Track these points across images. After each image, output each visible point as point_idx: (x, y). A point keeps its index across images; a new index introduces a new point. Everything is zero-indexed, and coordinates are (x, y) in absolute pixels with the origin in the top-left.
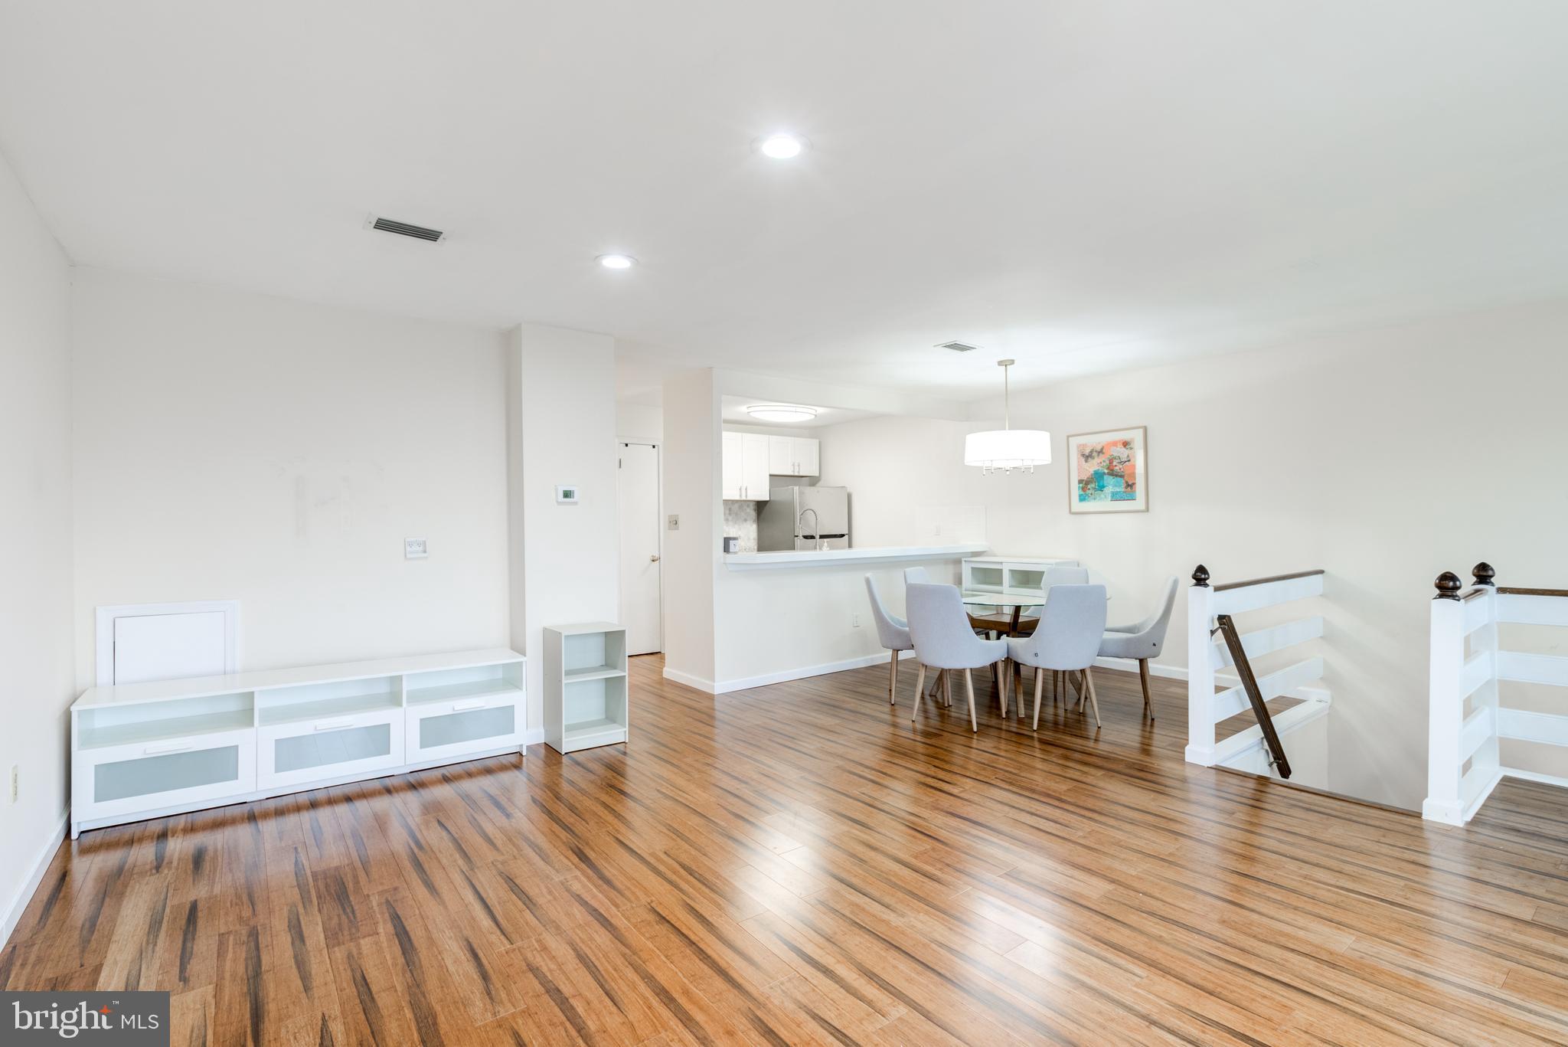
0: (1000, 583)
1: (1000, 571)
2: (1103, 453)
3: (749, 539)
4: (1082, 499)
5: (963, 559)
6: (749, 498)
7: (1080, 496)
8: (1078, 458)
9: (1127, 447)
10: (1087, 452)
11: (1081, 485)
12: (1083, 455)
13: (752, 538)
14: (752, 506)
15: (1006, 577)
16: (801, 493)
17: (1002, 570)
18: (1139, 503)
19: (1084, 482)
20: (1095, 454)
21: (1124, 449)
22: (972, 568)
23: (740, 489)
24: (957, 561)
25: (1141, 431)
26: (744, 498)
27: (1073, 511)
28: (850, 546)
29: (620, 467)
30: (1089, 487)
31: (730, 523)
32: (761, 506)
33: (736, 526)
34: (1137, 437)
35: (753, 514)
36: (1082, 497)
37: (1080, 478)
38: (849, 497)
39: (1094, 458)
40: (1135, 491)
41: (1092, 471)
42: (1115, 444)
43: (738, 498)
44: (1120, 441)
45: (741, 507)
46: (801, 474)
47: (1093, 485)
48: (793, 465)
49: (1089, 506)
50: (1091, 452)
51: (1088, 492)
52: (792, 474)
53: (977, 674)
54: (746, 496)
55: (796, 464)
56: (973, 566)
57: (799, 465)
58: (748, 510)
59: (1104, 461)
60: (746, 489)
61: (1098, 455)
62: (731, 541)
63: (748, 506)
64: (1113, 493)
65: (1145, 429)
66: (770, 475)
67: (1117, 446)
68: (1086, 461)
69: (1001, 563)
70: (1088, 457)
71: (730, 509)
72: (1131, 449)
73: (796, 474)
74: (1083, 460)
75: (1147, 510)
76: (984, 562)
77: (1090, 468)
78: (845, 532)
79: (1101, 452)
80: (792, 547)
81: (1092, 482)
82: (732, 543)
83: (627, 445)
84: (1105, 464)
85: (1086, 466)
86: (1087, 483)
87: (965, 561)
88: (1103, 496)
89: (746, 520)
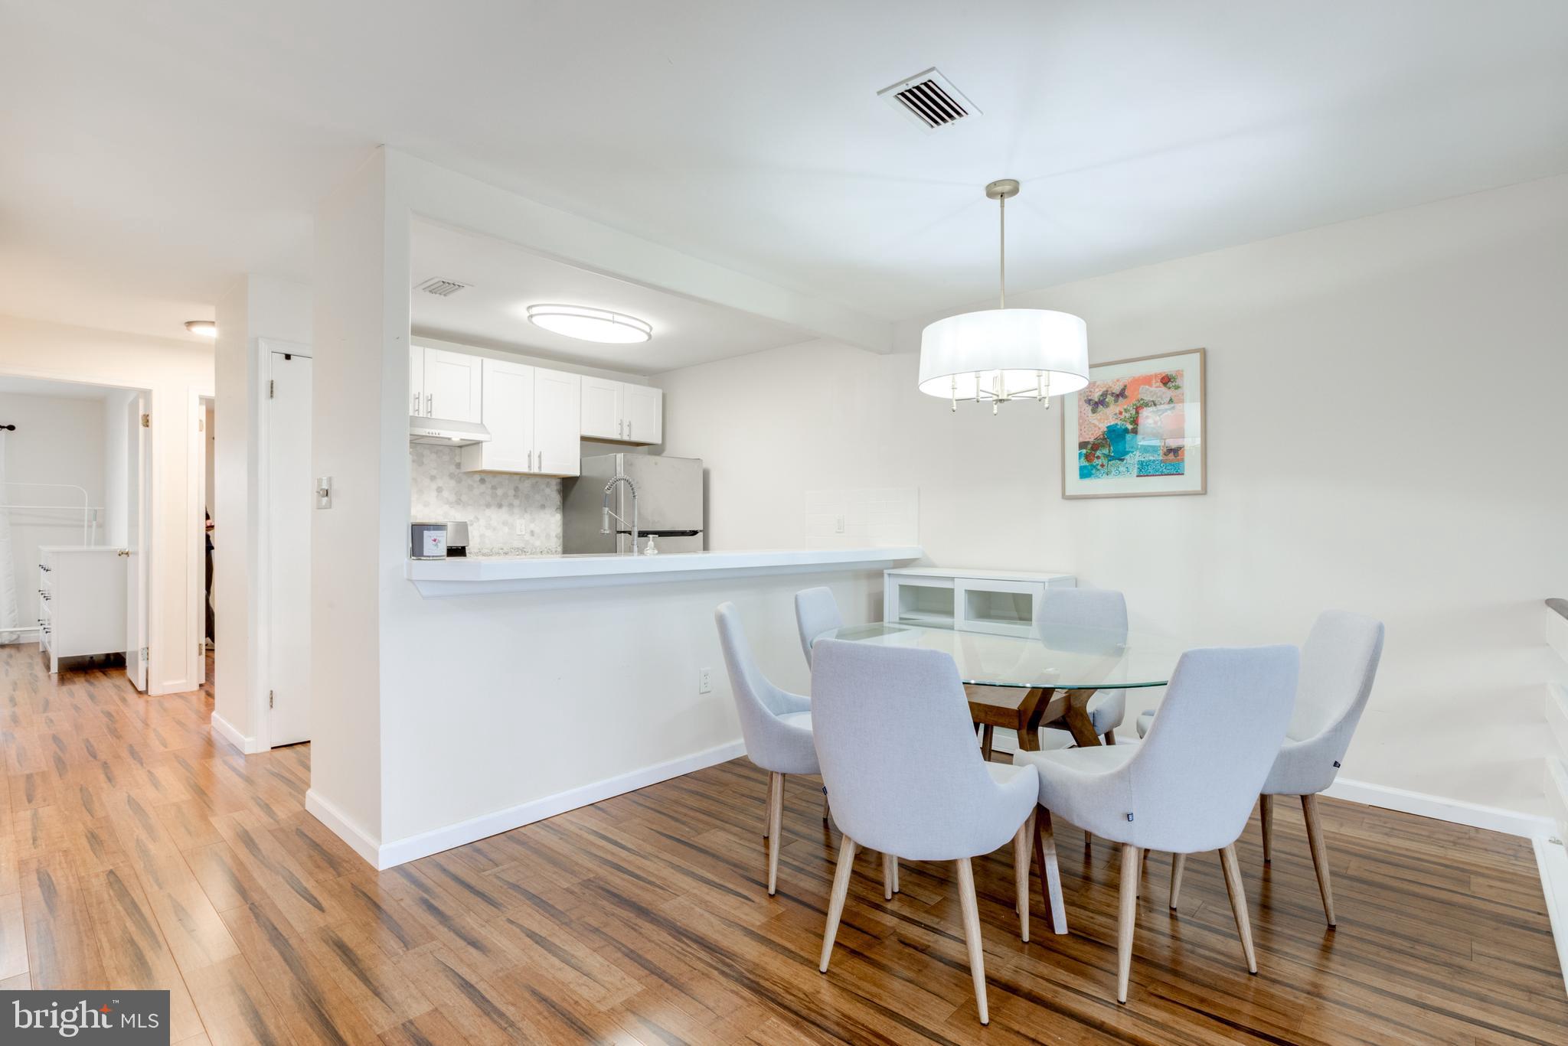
0: (950, 613)
1: (949, 593)
2: (1126, 397)
3: (548, 536)
4: (1085, 473)
5: (886, 571)
6: (544, 471)
7: (1081, 468)
8: (1080, 407)
9: (1170, 384)
10: (1096, 397)
11: (1084, 451)
12: (1089, 401)
13: (553, 534)
14: (555, 486)
15: (960, 602)
16: (628, 465)
17: (952, 591)
18: (1191, 479)
19: (1089, 446)
20: (1109, 399)
21: (1164, 389)
22: (901, 586)
23: (529, 456)
24: (874, 573)
25: (1197, 357)
26: (535, 470)
27: (1068, 493)
28: (706, 547)
29: (272, 396)
30: (1098, 453)
31: (516, 510)
32: (567, 485)
33: (527, 516)
34: (1189, 368)
35: (556, 498)
36: (1085, 471)
37: (1082, 440)
38: (706, 475)
39: (1107, 406)
40: (1183, 460)
41: (1103, 426)
42: (1147, 380)
43: (525, 469)
44: (1156, 376)
45: (534, 486)
46: (635, 438)
47: (1106, 451)
48: (621, 424)
49: (1099, 484)
50: (1104, 395)
51: (1096, 462)
52: (616, 436)
53: (981, 864)
54: (540, 468)
55: (625, 424)
56: (901, 583)
57: (629, 426)
58: (548, 491)
59: (1126, 410)
60: (540, 457)
61: (1116, 401)
62: (426, 533)
63: (548, 485)
64: (1141, 463)
65: (1204, 353)
66: (584, 439)
67: (1151, 386)
68: (1094, 411)
69: (952, 579)
70: (1097, 404)
71: (516, 489)
72: (1177, 387)
73: (626, 438)
74: (1089, 408)
75: (1204, 491)
76: (918, 576)
77: (1100, 420)
78: (699, 527)
79: (1121, 394)
80: (613, 549)
81: (1103, 446)
82: (428, 535)
83: (288, 357)
84: (1128, 415)
85: (1093, 419)
86: (1095, 447)
87: (889, 574)
88: (1122, 469)
89: (543, 507)
